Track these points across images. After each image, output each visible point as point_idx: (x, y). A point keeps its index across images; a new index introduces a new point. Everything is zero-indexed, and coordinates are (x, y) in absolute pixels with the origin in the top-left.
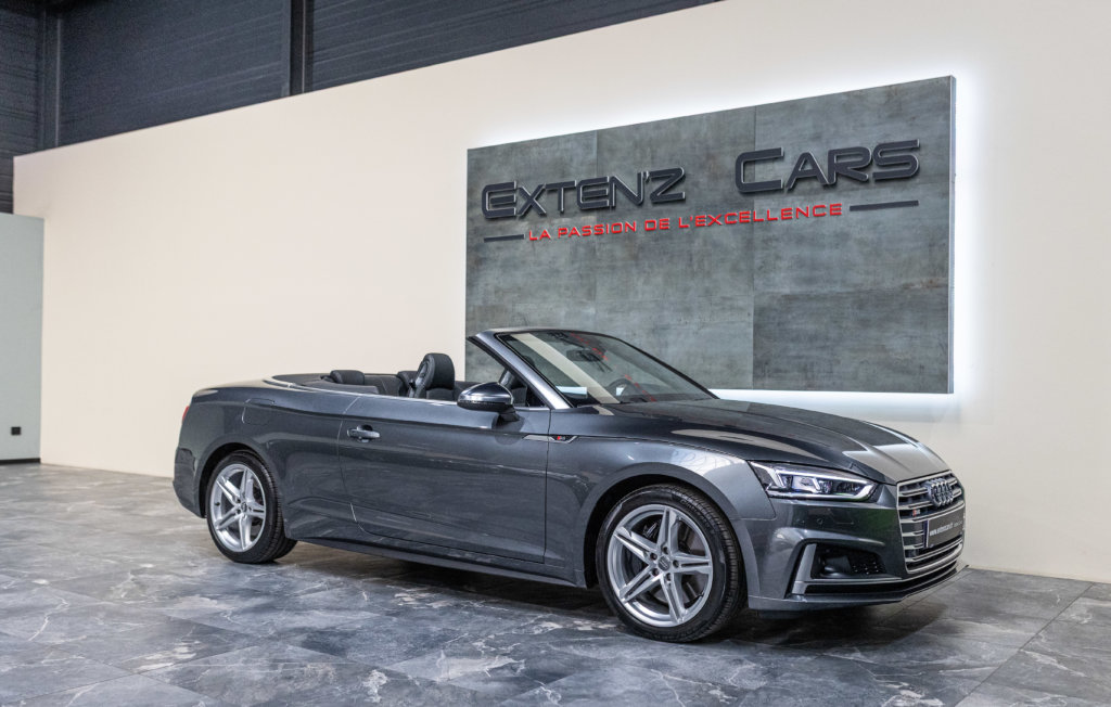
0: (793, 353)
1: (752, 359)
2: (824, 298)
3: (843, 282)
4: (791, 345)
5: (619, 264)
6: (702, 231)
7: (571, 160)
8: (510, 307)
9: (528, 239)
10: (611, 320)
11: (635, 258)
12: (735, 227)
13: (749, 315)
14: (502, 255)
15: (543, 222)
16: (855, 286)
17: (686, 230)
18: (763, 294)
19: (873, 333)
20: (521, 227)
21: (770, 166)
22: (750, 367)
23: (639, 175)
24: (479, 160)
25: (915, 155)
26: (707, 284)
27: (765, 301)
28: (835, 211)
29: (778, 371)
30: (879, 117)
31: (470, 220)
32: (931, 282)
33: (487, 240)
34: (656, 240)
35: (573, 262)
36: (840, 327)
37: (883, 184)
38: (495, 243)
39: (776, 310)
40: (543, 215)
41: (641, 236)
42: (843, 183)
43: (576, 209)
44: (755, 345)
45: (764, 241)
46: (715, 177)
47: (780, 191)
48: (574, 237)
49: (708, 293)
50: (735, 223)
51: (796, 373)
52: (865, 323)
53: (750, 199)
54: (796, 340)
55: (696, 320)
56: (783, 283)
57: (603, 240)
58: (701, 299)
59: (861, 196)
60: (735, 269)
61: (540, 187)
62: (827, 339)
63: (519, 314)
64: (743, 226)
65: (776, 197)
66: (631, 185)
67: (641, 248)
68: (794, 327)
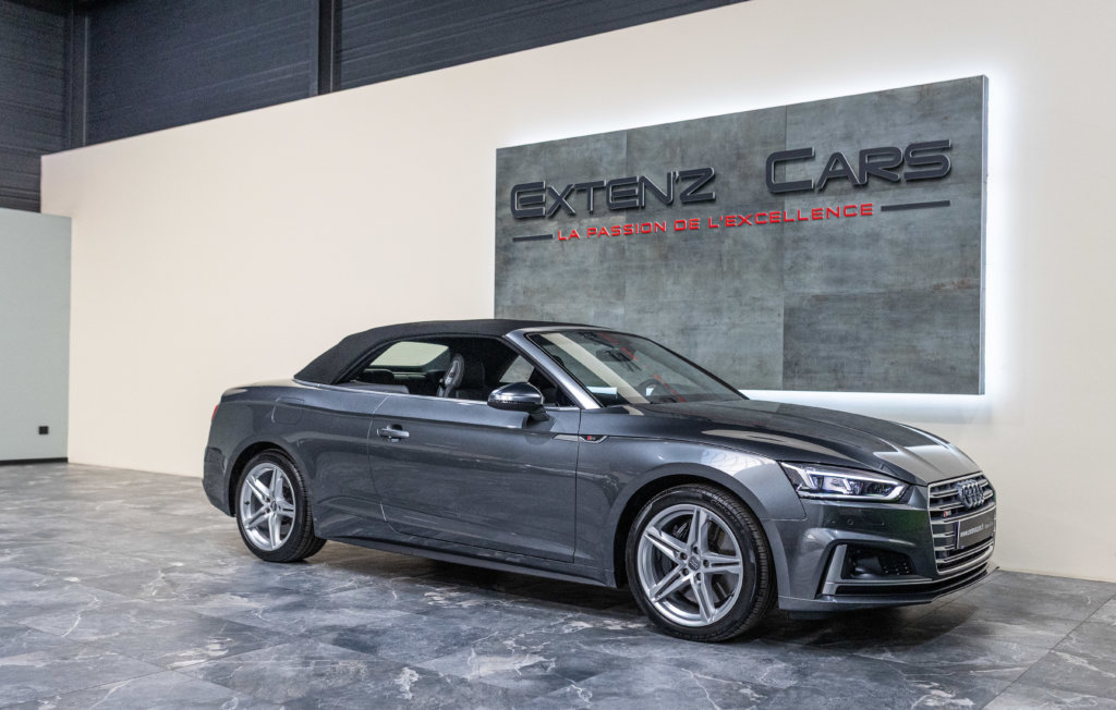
0: (823, 354)
1: (781, 361)
2: (853, 298)
3: (875, 283)
4: (822, 346)
5: (649, 264)
6: (732, 231)
7: (601, 160)
8: (538, 306)
9: (557, 239)
10: (640, 320)
11: (665, 257)
12: (766, 226)
13: (779, 315)
14: (532, 254)
15: (571, 222)
16: (886, 286)
17: (716, 231)
18: (793, 294)
19: (904, 334)
20: (550, 227)
21: (800, 165)
22: (780, 368)
23: (669, 175)
24: (508, 159)
25: (947, 155)
26: (737, 284)
27: (794, 302)
28: (866, 211)
29: (808, 371)
30: (911, 116)
31: (499, 220)
32: (963, 283)
33: (515, 240)
34: (686, 240)
35: (602, 262)
36: (872, 328)
37: (914, 184)
38: (524, 243)
39: (806, 310)
40: (572, 215)
41: (671, 234)
42: (875, 183)
43: (606, 208)
44: (785, 345)
45: (794, 241)
46: (745, 177)
47: (812, 190)
48: (603, 237)
49: (737, 293)
50: (765, 223)
51: (827, 374)
52: (896, 324)
53: (780, 199)
54: (827, 340)
55: (726, 320)
56: (814, 284)
57: (633, 241)
58: (730, 299)
59: (892, 196)
60: (765, 269)
61: (569, 186)
62: (858, 339)
63: (547, 314)
64: (773, 226)
65: (807, 197)
66: (661, 185)
67: (671, 248)
68: (824, 327)
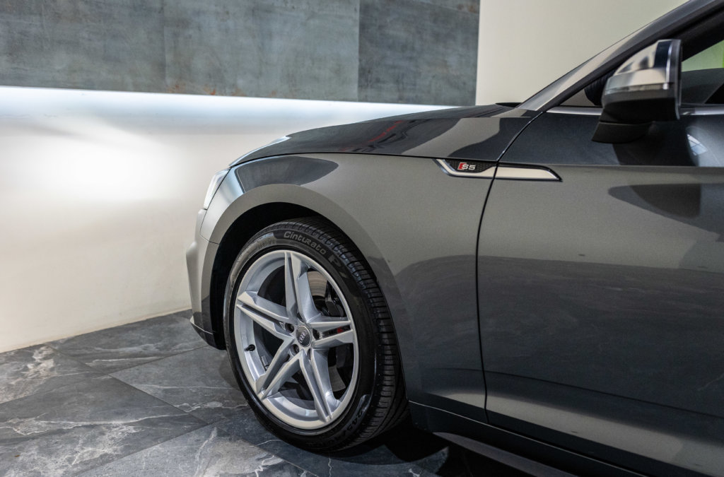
0: (390, 62)
1: (356, 64)
4: (389, 53)
13: (355, 10)
22: (355, 75)
39: (377, 10)
44: (360, 47)
62: (413, 49)
68: (391, 32)
